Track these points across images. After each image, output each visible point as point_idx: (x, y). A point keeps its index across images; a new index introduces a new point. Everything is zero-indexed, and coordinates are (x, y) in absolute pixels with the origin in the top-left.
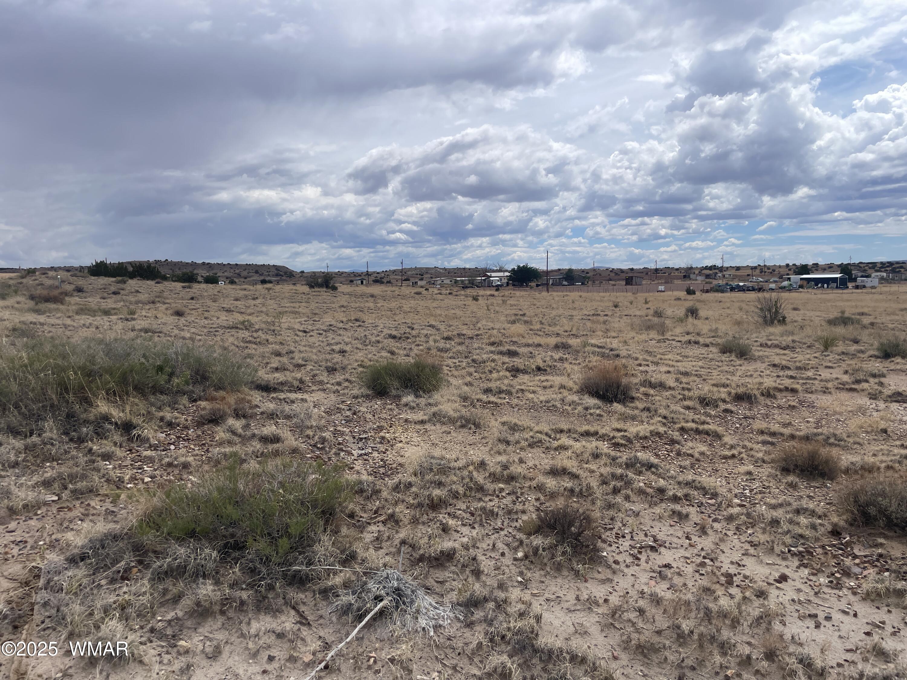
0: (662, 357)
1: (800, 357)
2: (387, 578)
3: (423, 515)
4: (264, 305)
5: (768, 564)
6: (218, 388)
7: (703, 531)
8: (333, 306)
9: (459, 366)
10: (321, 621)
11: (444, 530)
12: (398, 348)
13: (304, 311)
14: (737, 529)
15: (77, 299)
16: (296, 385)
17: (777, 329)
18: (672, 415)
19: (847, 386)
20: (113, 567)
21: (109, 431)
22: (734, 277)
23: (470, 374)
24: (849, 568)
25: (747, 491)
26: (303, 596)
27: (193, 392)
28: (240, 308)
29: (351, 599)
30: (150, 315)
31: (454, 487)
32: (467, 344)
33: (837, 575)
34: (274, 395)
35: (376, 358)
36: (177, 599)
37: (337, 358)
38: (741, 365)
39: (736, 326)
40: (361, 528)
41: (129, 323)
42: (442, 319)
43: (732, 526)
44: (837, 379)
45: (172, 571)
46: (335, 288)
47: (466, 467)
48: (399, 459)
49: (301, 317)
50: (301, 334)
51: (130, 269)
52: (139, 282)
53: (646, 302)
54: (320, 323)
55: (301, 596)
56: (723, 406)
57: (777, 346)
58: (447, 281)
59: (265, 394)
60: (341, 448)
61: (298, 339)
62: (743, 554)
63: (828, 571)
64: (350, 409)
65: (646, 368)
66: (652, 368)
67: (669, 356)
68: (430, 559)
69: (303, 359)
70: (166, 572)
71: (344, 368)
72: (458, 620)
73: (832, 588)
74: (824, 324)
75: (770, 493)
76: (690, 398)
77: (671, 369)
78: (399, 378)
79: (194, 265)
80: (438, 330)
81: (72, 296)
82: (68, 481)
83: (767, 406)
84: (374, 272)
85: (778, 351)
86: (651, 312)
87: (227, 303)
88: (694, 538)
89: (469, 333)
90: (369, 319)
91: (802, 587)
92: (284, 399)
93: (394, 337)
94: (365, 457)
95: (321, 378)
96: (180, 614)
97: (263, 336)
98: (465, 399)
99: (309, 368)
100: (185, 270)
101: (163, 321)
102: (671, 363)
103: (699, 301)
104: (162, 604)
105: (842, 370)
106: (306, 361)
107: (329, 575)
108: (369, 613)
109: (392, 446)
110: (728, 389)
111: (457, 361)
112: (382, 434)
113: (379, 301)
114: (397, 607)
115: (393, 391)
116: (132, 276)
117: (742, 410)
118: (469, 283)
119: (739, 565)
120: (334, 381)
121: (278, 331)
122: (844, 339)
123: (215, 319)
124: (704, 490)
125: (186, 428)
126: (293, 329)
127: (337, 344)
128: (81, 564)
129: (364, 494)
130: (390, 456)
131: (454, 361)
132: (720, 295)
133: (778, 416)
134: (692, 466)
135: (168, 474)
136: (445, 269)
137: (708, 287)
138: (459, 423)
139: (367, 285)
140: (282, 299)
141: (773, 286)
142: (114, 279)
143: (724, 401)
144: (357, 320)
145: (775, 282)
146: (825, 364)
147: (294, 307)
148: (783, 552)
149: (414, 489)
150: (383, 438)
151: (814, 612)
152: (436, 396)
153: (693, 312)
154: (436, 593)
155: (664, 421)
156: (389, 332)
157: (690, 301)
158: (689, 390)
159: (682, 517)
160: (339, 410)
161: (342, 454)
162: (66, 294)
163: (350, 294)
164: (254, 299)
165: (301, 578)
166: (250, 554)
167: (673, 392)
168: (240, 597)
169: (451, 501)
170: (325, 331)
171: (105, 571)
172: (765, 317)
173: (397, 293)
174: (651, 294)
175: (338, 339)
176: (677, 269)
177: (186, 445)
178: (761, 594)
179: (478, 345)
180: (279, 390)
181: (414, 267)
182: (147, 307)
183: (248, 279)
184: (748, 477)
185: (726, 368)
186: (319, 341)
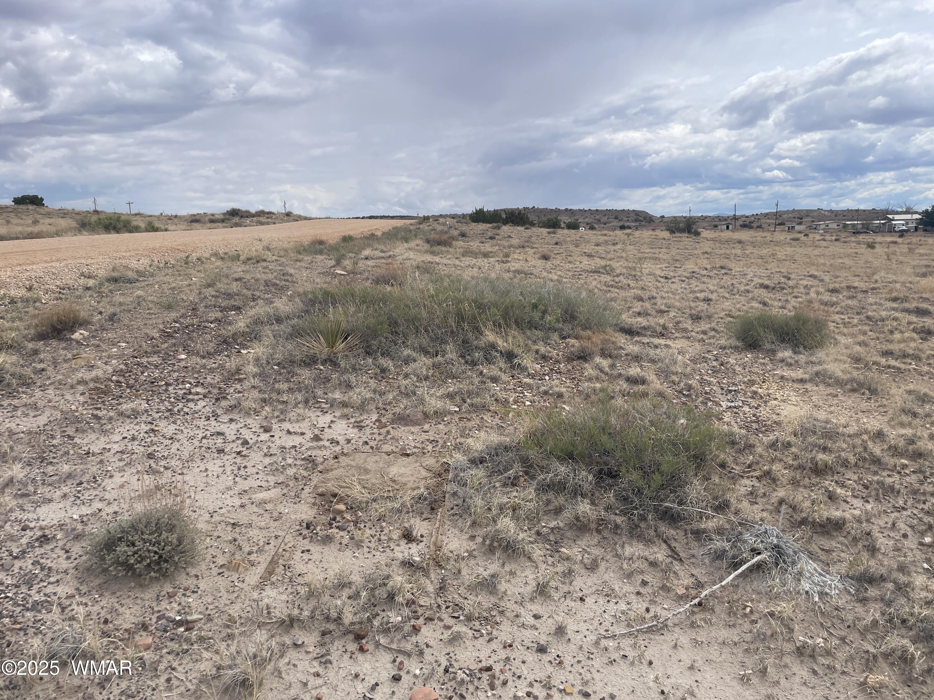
2: (766, 532)
3: (804, 477)
4: (623, 251)
6: (585, 328)
8: (696, 252)
9: (849, 323)
10: (692, 560)
11: (830, 498)
12: (771, 298)
13: (665, 257)
15: (461, 242)
16: (659, 331)
20: (505, 472)
21: (495, 357)
23: (865, 333)
26: (675, 533)
27: (563, 330)
28: (601, 253)
29: (727, 546)
30: (521, 258)
31: (843, 454)
32: (859, 298)
34: (637, 338)
35: (745, 308)
36: (558, 511)
37: (703, 306)
40: (734, 479)
41: (505, 265)
42: (827, 269)
45: (554, 485)
46: (697, 234)
47: (857, 435)
48: (775, 417)
49: (661, 263)
50: (663, 280)
51: (504, 216)
52: (511, 228)
54: (682, 269)
55: (672, 532)
58: (834, 226)
59: (628, 337)
60: (708, 397)
61: (659, 285)
64: (717, 360)
68: (814, 524)
69: (666, 304)
70: (548, 486)
71: (709, 317)
72: (849, 593)
78: (775, 331)
79: (558, 211)
80: (822, 281)
81: (457, 240)
82: (466, 396)
84: (742, 216)
87: (589, 248)
89: (862, 285)
90: (736, 267)
92: (648, 343)
93: (766, 287)
94: (735, 410)
95: (685, 325)
96: (561, 525)
97: (625, 281)
98: (857, 360)
99: (672, 314)
100: (549, 217)
101: (533, 263)
104: (546, 513)
106: (669, 308)
107: (701, 518)
108: (745, 563)
109: (765, 402)
111: (846, 317)
112: (754, 388)
113: (747, 247)
114: (777, 565)
115: (767, 344)
116: (505, 222)
118: (863, 228)
120: (699, 329)
121: (640, 277)
123: (578, 263)
125: (558, 362)
126: (654, 274)
127: (702, 291)
128: (480, 466)
129: (736, 447)
130: (763, 413)
131: (843, 317)
135: (545, 401)
136: (831, 211)
138: (849, 387)
139: (733, 231)
140: (642, 245)
142: (491, 225)
144: (722, 268)
147: (654, 253)
149: (793, 449)
150: (755, 393)
152: (820, 354)
154: (820, 561)
156: (760, 281)
160: (705, 360)
161: (710, 404)
162: (453, 238)
163: (712, 240)
164: (614, 244)
165: (673, 515)
166: (623, 483)
168: (615, 520)
169: (840, 469)
170: (688, 278)
171: (498, 475)
173: (769, 239)
175: (702, 287)
177: (559, 377)
179: (874, 300)
180: (642, 334)
181: (791, 209)
182: (518, 251)
183: (608, 225)
186: (681, 288)
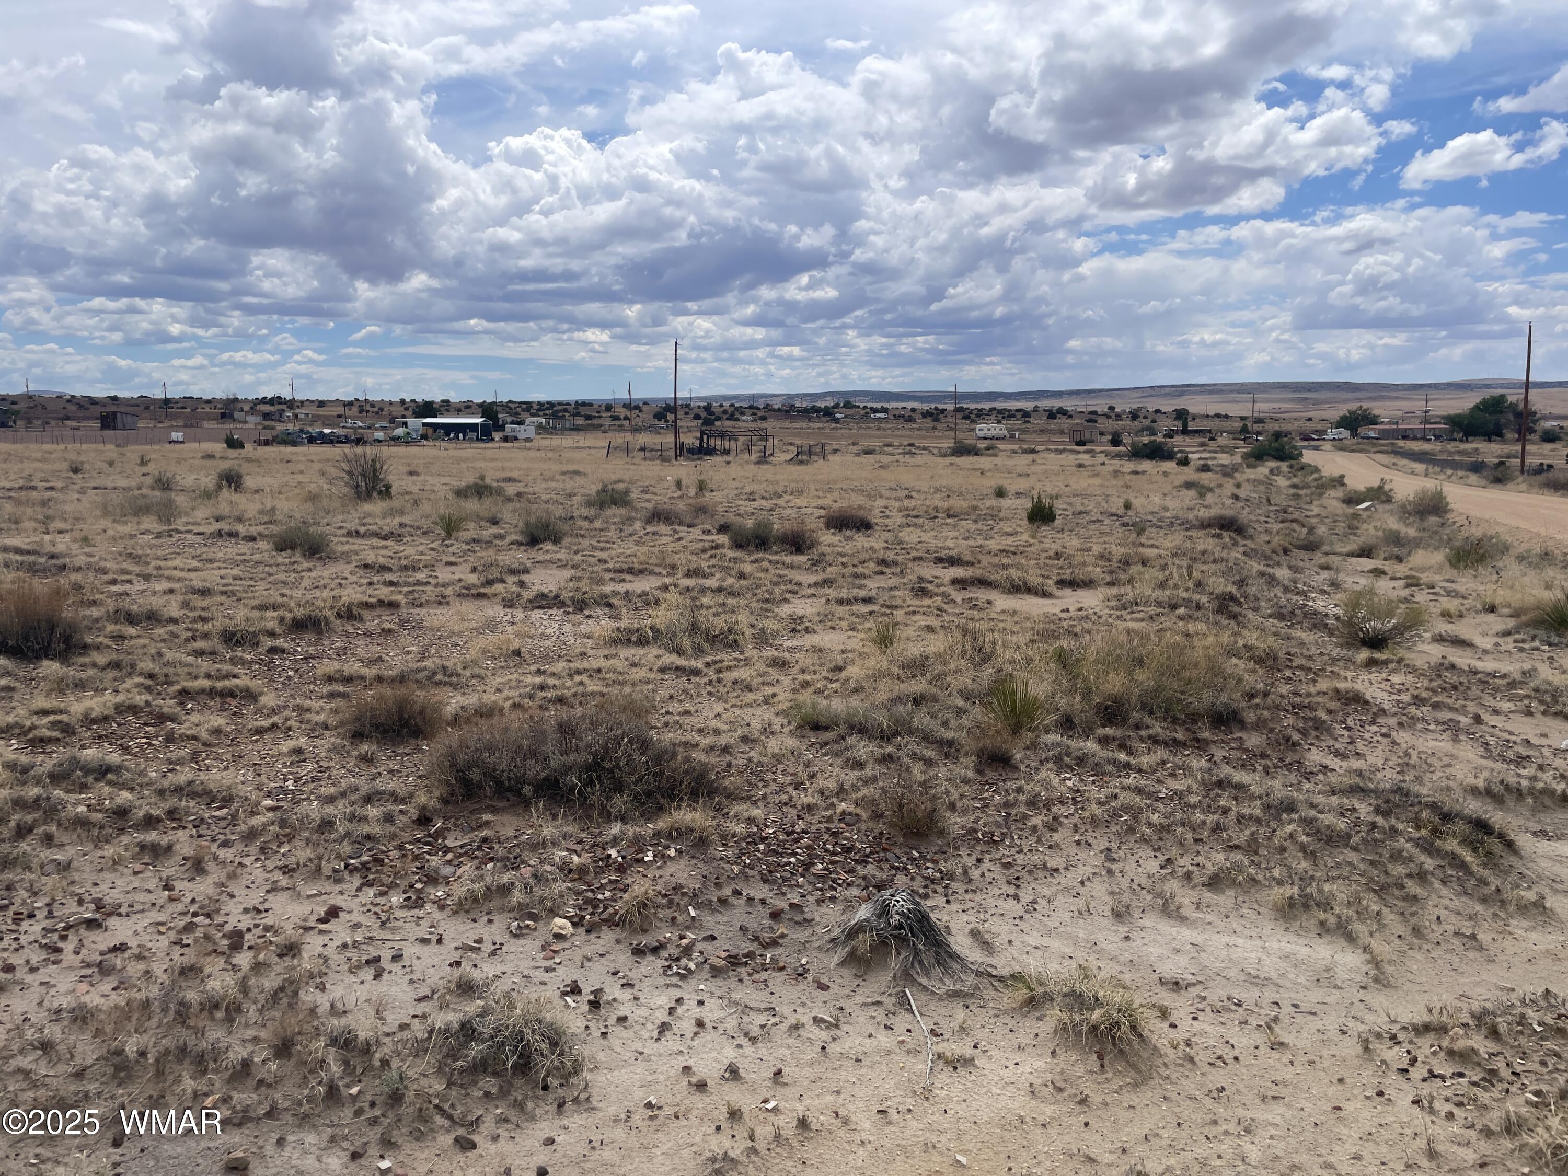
0: (162, 564)
1: (410, 551)
5: (309, 897)
7: (197, 867)
14: (263, 850)
17: (376, 507)
18: (165, 670)
19: (473, 591)
22: (315, 419)
24: (436, 871)
25: (290, 782)
33: (419, 886)
38: (310, 570)
39: (309, 504)
43: (254, 849)
44: (460, 580)
53: (143, 462)
56: (269, 643)
57: (376, 535)
62: (268, 892)
63: (404, 883)
65: (127, 587)
66: (139, 585)
67: (178, 562)
73: (410, 908)
74: (450, 496)
75: (329, 777)
76: (206, 636)
77: (176, 586)
83: (347, 634)
85: (375, 541)
86: (149, 480)
88: (179, 885)
91: (363, 920)
102: (177, 573)
103: (249, 460)
105: (467, 567)
110: (281, 612)
117: (303, 646)
119: (258, 911)
122: (478, 518)
124: (208, 797)
132: (290, 449)
133: (362, 648)
134: (195, 756)
137: (267, 435)
141: (379, 435)
143: (272, 634)
145: (383, 428)
146: (445, 559)
148: (335, 871)
151: (375, 954)
153: (232, 480)
155: (149, 682)
157: (231, 460)
158: (204, 620)
159: (157, 852)
167: (172, 627)
172: (357, 486)
174: (156, 447)
176: (208, 402)
178: (291, 950)
184: (294, 758)
185: (282, 577)
